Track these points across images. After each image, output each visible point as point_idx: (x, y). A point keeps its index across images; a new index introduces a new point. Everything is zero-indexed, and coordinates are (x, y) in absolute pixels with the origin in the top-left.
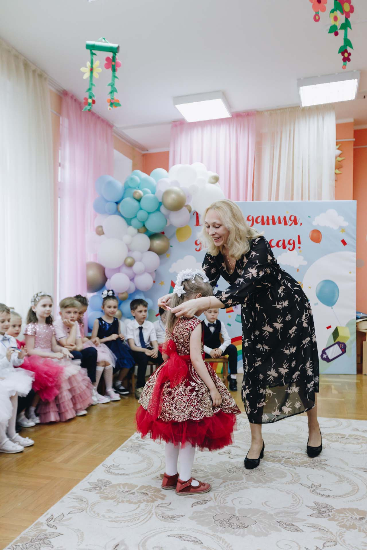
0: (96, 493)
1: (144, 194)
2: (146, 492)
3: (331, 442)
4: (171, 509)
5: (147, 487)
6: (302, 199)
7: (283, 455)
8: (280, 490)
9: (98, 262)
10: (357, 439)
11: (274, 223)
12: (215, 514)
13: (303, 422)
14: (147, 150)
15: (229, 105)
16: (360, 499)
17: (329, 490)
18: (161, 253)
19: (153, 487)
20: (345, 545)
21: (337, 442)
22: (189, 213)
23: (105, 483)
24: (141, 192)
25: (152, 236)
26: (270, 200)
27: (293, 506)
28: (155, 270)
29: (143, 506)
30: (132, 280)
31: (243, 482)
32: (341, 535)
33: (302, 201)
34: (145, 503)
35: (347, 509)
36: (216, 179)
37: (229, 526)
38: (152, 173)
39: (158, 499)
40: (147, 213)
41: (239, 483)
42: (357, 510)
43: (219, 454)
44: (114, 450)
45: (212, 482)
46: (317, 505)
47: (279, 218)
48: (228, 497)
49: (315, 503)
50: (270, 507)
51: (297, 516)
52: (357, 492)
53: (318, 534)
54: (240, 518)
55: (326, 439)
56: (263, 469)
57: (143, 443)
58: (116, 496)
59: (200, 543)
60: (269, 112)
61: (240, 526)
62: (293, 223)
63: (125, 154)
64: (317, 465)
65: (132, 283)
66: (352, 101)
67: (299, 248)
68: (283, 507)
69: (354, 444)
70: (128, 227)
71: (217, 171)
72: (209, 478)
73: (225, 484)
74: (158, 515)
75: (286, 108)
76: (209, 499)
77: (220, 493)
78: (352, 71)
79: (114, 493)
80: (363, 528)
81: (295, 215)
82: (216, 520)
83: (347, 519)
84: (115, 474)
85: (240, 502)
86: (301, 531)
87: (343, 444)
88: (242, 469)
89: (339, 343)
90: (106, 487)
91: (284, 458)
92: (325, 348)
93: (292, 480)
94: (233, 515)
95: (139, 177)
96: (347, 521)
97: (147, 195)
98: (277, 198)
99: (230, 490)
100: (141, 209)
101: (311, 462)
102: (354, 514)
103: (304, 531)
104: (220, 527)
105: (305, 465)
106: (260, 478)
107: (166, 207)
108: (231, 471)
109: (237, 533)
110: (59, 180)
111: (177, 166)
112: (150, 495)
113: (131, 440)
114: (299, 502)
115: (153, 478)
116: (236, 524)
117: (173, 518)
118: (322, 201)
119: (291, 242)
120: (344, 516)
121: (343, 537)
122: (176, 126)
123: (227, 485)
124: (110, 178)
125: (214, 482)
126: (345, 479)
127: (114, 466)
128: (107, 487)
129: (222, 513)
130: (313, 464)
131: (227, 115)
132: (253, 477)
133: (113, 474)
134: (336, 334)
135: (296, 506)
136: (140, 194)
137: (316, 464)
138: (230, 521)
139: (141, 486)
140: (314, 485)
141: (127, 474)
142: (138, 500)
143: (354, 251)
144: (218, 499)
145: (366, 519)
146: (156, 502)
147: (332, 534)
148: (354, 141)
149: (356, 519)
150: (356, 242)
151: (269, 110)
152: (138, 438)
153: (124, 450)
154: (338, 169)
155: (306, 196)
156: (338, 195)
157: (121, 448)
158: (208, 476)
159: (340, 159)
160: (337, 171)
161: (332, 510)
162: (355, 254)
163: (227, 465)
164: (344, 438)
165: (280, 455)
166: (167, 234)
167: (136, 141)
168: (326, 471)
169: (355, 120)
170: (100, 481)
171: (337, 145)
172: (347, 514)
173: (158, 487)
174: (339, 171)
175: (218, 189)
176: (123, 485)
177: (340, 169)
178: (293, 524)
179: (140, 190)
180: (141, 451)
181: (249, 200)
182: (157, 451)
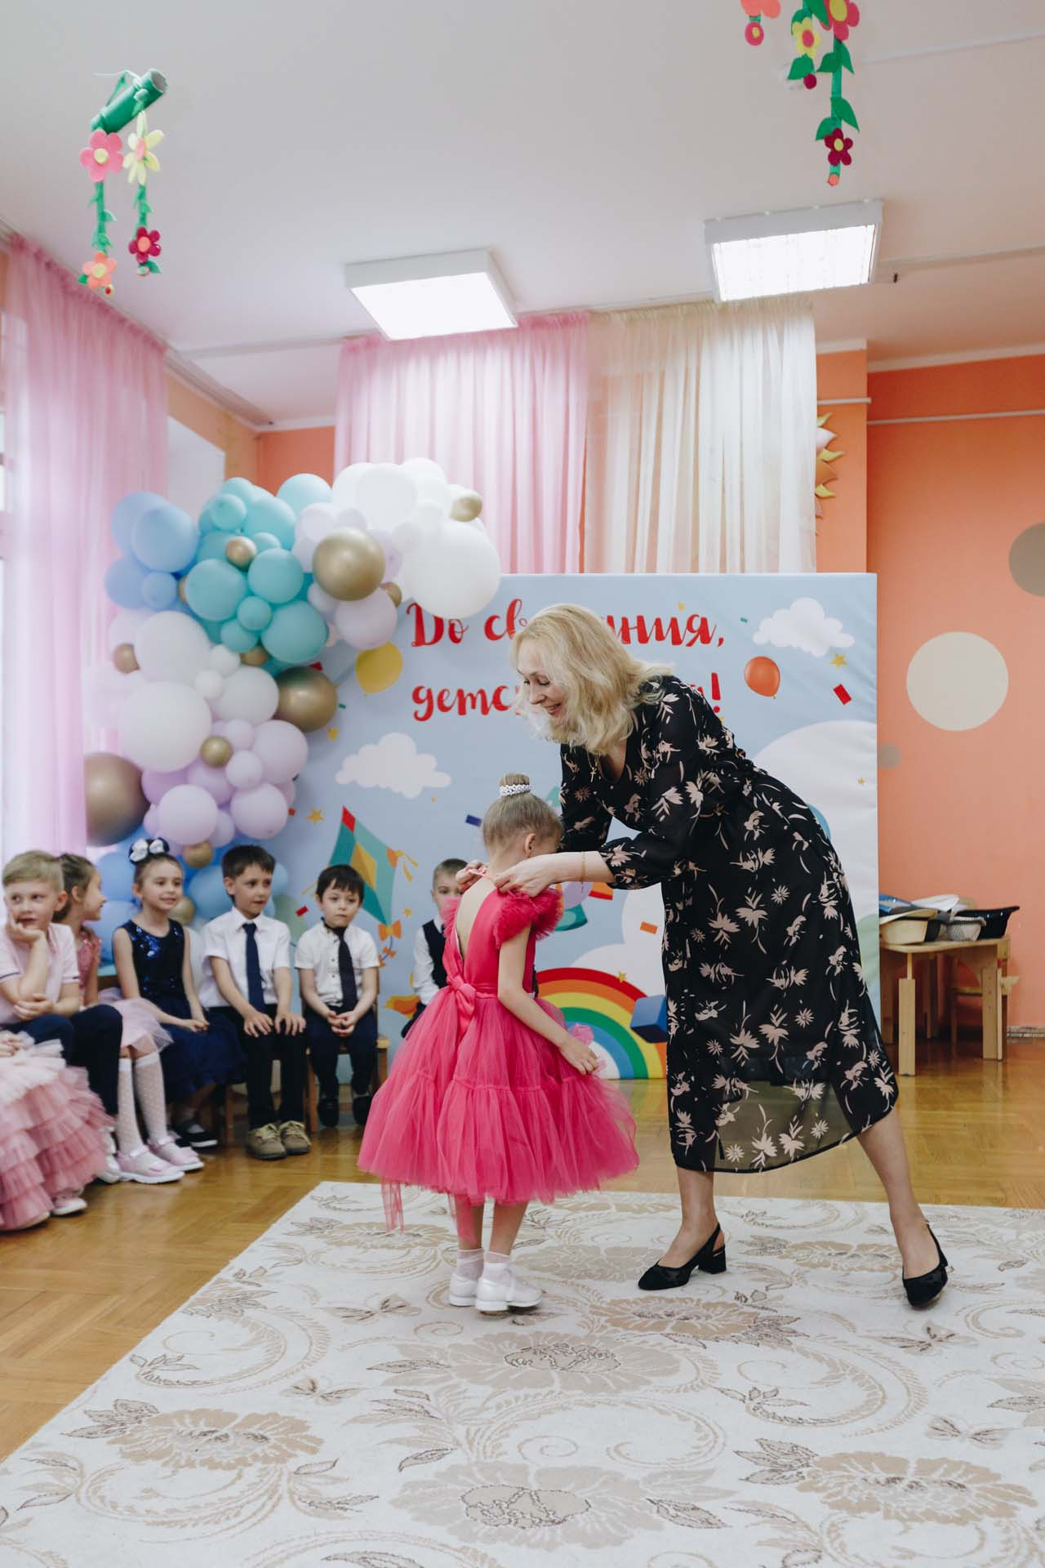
0: (109, 1443)
1: (260, 551)
2: (261, 1432)
3: (806, 1268)
4: (336, 1480)
5: (268, 1416)
6: (723, 569)
7: (670, 1308)
8: (661, 1412)
9: (120, 753)
10: (882, 1256)
11: (643, 639)
12: (469, 1489)
13: (729, 1213)
14: (271, 423)
15: (509, 291)
16: (888, 1425)
17: (801, 1404)
18: (312, 725)
19: (285, 1418)
20: (846, 1559)
21: (826, 1266)
22: (393, 607)
23: (136, 1411)
24: (249, 543)
25: (285, 676)
26: (633, 571)
27: (699, 1453)
28: (294, 776)
29: (251, 1473)
30: (224, 805)
31: (552, 1392)
32: (834, 1530)
33: (723, 575)
34: (259, 1465)
35: (852, 1456)
36: (473, 509)
37: (510, 1521)
38: (284, 489)
39: (299, 1452)
40: (268, 607)
41: (540, 1394)
42: (880, 1458)
44: (166, 1314)
45: (462, 1396)
46: (768, 1449)
47: (658, 622)
48: (507, 1436)
49: (760, 1442)
50: (629, 1459)
51: (708, 1483)
52: (880, 1407)
53: (768, 1531)
54: (539, 1494)
55: (793, 1261)
56: (611, 1351)
57: (254, 1288)
58: (171, 1445)
60: (625, 316)
61: (541, 1520)
62: (699, 640)
63: (202, 434)
65: (224, 815)
66: (860, 288)
68: (669, 1459)
69: (872, 1270)
70: (212, 647)
71: (477, 483)
72: (450, 1383)
73: (500, 1399)
74: (296, 1497)
75: (675, 306)
76: (452, 1446)
77: (483, 1428)
78: (860, 202)
79: (165, 1439)
80: (898, 1507)
81: (702, 615)
82: (471, 1506)
83: (850, 1485)
84: (168, 1383)
85: (541, 1450)
86: (720, 1525)
87: (843, 1273)
88: (551, 1353)
90: (140, 1422)
91: (673, 1319)
93: (696, 1379)
94: (523, 1489)
95: (246, 500)
96: (850, 1489)
97: (267, 552)
98: (651, 566)
99: (513, 1415)
100: (250, 593)
101: (750, 1327)
102: (871, 1469)
103: (727, 1523)
104: (481, 1525)
105: (733, 1334)
106: (604, 1378)
107: (324, 588)
108: (517, 1361)
109: (533, 1541)
111: (359, 469)
112: (273, 1441)
113: (220, 1281)
114: (715, 1442)
115: (284, 1391)
116: (531, 1515)
117: (341, 1505)
118: (779, 574)
120: (842, 1476)
121: (839, 1536)
122: (353, 350)
123: (506, 1402)
124: (158, 502)
125: (467, 1395)
126: (848, 1372)
127: (165, 1360)
128: (143, 1424)
129: (488, 1483)
130: (757, 1330)
131: (506, 321)
132: (583, 1375)
133: (162, 1383)
135: (705, 1455)
136: (247, 550)
137: (766, 1330)
138: (512, 1506)
139: (248, 1417)
140: (759, 1392)
141: (205, 1382)
142: (237, 1456)
143: (870, 720)
144: (478, 1444)
145: (905, 1483)
146: (291, 1460)
147: (810, 1530)
148: (868, 405)
149: (878, 1483)
150: (875, 691)
151: (626, 311)
152: (240, 1275)
153: (197, 1313)
154: (824, 484)
155: (734, 559)
156: (825, 558)
157: (189, 1306)
158: (450, 1378)
159: (828, 455)
160: (823, 491)
161: (810, 1461)
162: (874, 727)
163: (507, 1342)
164: (845, 1253)
165: (660, 1309)
166: (330, 670)
167: (236, 395)
168: (793, 1351)
169: (869, 344)
170: (122, 1405)
171: (819, 415)
172: (851, 1470)
173: (298, 1416)
174: (827, 489)
175: (481, 536)
176: (192, 1414)
177: (828, 485)
178: (698, 1506)
179: (248, 536)
180: (250, 1312)
181: (571, 572)
182: (297, 1313)
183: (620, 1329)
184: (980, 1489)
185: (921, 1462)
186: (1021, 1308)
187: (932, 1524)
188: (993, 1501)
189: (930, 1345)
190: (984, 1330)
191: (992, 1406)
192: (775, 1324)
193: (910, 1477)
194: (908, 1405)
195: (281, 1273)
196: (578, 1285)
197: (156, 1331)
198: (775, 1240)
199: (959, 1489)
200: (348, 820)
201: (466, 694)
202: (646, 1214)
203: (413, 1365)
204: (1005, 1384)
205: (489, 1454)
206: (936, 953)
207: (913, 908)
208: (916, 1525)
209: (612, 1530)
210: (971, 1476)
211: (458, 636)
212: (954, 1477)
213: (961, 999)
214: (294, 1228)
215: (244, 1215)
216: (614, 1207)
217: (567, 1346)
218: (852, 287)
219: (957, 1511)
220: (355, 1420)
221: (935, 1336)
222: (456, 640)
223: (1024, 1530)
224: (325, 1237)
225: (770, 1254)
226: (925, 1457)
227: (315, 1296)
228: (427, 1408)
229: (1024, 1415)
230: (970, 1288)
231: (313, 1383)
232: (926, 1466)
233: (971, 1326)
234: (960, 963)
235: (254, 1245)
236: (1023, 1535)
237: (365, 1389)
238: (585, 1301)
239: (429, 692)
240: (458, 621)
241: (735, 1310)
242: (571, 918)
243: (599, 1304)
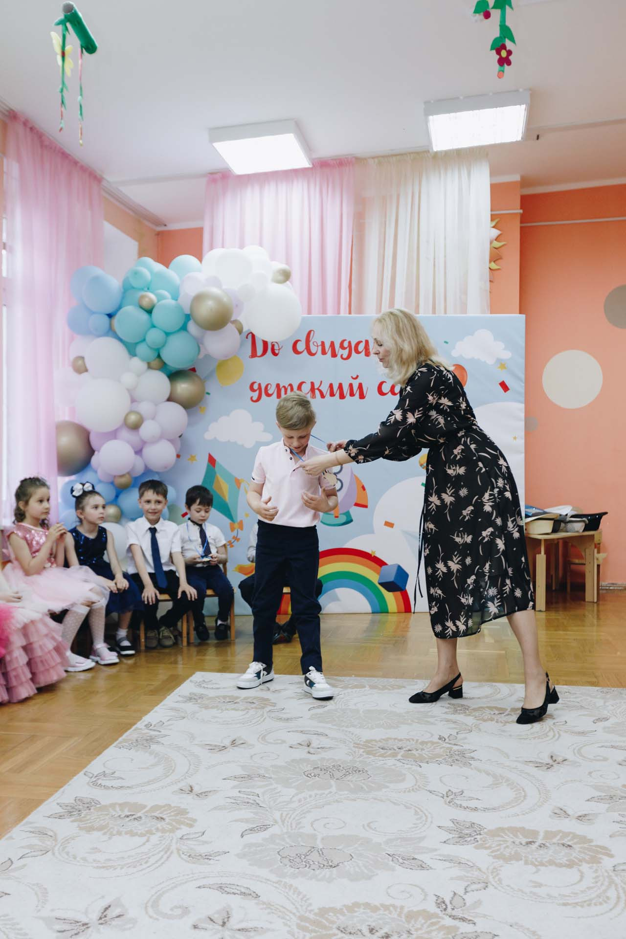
0: (73, 821)
1: (159, 301)
2: (161, 815)
3: (481, 722)
4: (204, 843)
5: (164, 806)
6: (434, 312)
7: (400, 744)
8: (394, 803)
9: (77, 421)
12: (282, 848)
14: (165, 225)
15: (307, 145)
16: (527, 811)
17: (477, 799)
18: (190, 405)
19: (175, 807)
20: (502, 887)
21: (492, 721)
22: (238, 334)
23: (88, 803)
24: (152, 296)
25: (174, 375)
28: (180, 435)
29: (154, 839)
30: (139, 452)
31: (331, 792)
32: (495, 871)
33: (434, 315)
34: (159, 834)
35: (506, 829)
36: (286, 276)
37: (306, 866)
38: (171, 265)
39: (182, 826)
40: (165, 335)
41: (324, 793)
42: (522, 830)
43: (291, 747)
44: (105, 749)
45: (278, 794)
46: (456, 825)
48: (305, 817)
49: (453, 821)
50: (376, 831)
51: (422, 844)
52: (522, 801)
53: (456, 871)
54: (324, 851)
55: (473, 717)
56: (366, 769)
57: (157, 733)
58: (108, 823)
59: (255, 896)
60: (376, 160)
61: (324, 865)
63: (124, 232)
64: (457, 760)
65: (138, 457)
66: (516, 143)
68: (399, 831)
70: (131, 358)
71: (288, 262)
72: (273, 787)
73: (300, 796)
74: (181, 852)
75: (405, 154)
76: (272, 823)
77: (291, 812)
78: (517, 91)
79: (105, 819)
80: (533, 858)
82: (283, 857)
83: (505, 845)
84: (106, 787)
85: (324, 825)
86: (428, 868)
87: (502, 724)
88: (330, 770)
90: (90, 809)
91: (402, 750)
93: (416, 785)
94: (314, 848)
95: (150, 270)
96: (505, 848)
97: (164, 302)
99: (308, 805)
100: (154, 327)
101: (447, 755)
102: (517, 836)
103: (433, 867)
104: (289, 868)
105: (437, 760)
106: (361, 784)
107: (197, 323)
108: (310, 774)
109: (319, 877)
110: (4, 274)
111: (217, 252)
112: (167, 820)
114: (426, 821)
115: (174, 792)
116: (319, 863)
117: (208, 857)
118: (467, 315)
120: (500, 841)
121: (498, 874)
122: (214, 181)
123: (304, 798)
124: (98, 271)
125: (281, 794)
126: (504, 781)
127: (104, 774)
128: (92, 811)
129: (293, 844)
130: (451, 757)
131: (305, 163)
132: (349, 782)
133: (103, 787)
135: (421, 828)
136: (151, 300)
137: (457, 757)
138: (307, 857)
139: (152, 807)
140: (452, 792)
141: (128, 787)
142: (147, 829)
143: (520, 402)
144: (288, 822)
145: (537, 844)
146: (178, 831)
147: (480, 870)
148: (520, 213)
149: (521, 844)
150: (524, 385)
151: (377, 157)
152: (148, 726)
153: (123, 747)
154: (494, 262)
155: (440, 307)
156: (495, 306)
157: (119, 743)
158: (271, 784)
159: (497, 244)
160: (494, 266)
161: (482, 832)
162: (522, 406)
163: (305, 764)
164: (503, 713)
165: (395, 745)
166: (201, 372)
167: (145, 209)
168: (472, 769)
169: (523, 178)
170: (79, 800)
171: (492, 220)
172: (505, 837)
173: (183, 806)
174: (496, 264)
175: (291, 292)
176: (120, 805)
177: (497, 262)
178: (416, 858)
179: (152, 292)
180: (154, 747)
181: (344, 313)
182: (182, 747)
183: (370, 756)
184: (581, 848)
185: (547, 832)
186: (606, 744)
187: (553, 868)
188: (588, 855)
189: (552, 766)
190: (584, 757)
191: (588, 800)
192: (462, 754)
193: (540, 841)
194: (540, 800)
195: (172, 725)
196: (346, 731)
197: (99, 758)
198: (463, 705)
199: (569, 848)
200: (212, 461)
201: (281, 386)
202: (386, 691)
203: (250, 777)
204: (596, 788)
205: (294, 827)
206: (558, 539)
207: (545, 513)
208: (542, 868)
209: (366, 871)
210: (575, 840)
211: (277, 352)
212: (566, 841)
213: (573, 567)
214: (181, 699)
215: (151, 691)
216: (367, 686)
217: (340, 766)
218: (512, 143)
219: (567, 861)
220: (215, 808)
221: (555, 760)
222: (275, 354)
223: (606, 871)
224: (199, 704)
225: (459, 713)
226: (549, 830)
227: (192, 737)
228: (258, 801)
229: (607, 806)
230: (576, 733)
231: (191, 787)
232: (549, 835)
233: (577, 755)
234: (572, 546)
235: (156, 709)
236: (606, 874)
237: (221, 790)
238: (351, 740)
239: (260, 385)
240: (276, 342)
241: (439, 746)
242: (343, 519)
243: (358, 742)
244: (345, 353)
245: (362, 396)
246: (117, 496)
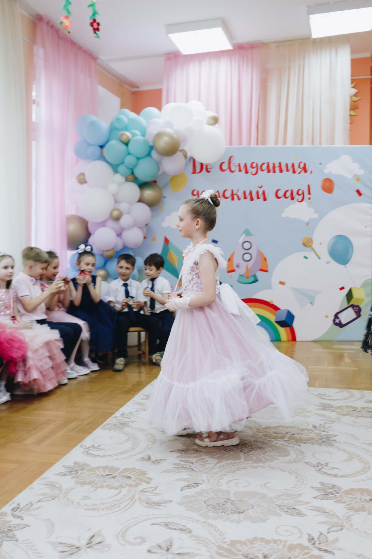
0: (72, 478)
1: (133, 137)
2: (129, 475)
3: (341, 416)
4: (158, 494)
5: (131, 469)
6: (313, 144)
7: (287, 430)
8: (282, 470)
9: (80, 214)
10: (370, 412)
11: (281, 171)
12: (207, 499)
13: (311, 394)
14: (138, 87)
15: (230, 35)
16: (370, 478)
17: (337, 469)
18: (152, 204)
19: (138, 470)
20: (353, 530)
21: (348, 415)
22: (184, 159)
23: (82, 466)
24: (128, 134)
25: (143, 185)
26: (277, 144)
27: (296, 487)
28: (145, 224)
29: (125, 491)
30: (119, 235)
31: (240, 462)
32: (348, 518)
33: (312, 146)
34: (128, 488)
35: (356, 489)
36: (215, 121)
37: (223, 512)
38: (142, 113)
39: (143, 483)
40: (136, 159)
41: (235, 463)
42: (367, 491)
44: (94, 429)
45: (206, 463)
46: (323, 486)
47: (287, 165)
48: (223, 479)
49: (321, 483)
50: (270, 489)
51: (300, 499)
52: (367, 471)
53: (322, 518)
54: (234, 501)
55: (335, 413)
56: (264, 447)
57: (128, 420)
58: (95, 480)
59: (189, 531)
61: (235, 511)
62: (303, 171)
63: (111, 90)
64: (324, 442)
65: (119, 239)
67: (309, 199)
68: (285, 489)
69: (366, 417)
70: (114, 174)
71: (217, 111)
72: (201, 458)
73: (220, 464)
74: (141, 500)
75: (295, 40)
76: (201, 482)
77: (214, 475)
79: (93, 477)
81: (304, 162)
82: (208, 506)
83: (355, 501)
84: (95, 456)
85: (235, 484)
86: (304, 515)
87: (355, 418)
88: (239, 447)
89: (353, 306)
90: (83, 470)
91: (288, 435)
92: (337, 311)
93: (296, 458)
94: (228, 499)
95: (128, 118)
97: (135, 138)
98: (285, 143)
99: (225, 471)
100: (129, 154)
101: (318, 438)
102: (364, 495)
103: (306, 514)
104: (212, 513)
105: (311, 441)
106: (260, 457)
107: (157, 151)
108: (226, 450)
109: (231, 519)
110: (34, 119)
111: (171, 105)
112: (133, 478)
113: (115, 417)
114: (303, 483)
115: (138, 459)
116: (231, 509)
117: (158, 504)
118: (335, 146)
119: (300, 192)
120: (352, 498)
121: (350, 521)
122: (169, 59)
123: (222, 465)
124: (93, 118)
126: (355, 457)
127: (93, 447)
128: (85, 471)
129: (215, 497)
130: (321, 440)
131: (229, 47)
132: (252, 456)
133: (92, 456)
134: (349, 296)
135: (299, 488)
136: (128, 137)
137: (324, 440)
138: (223, 506)
139: (124, 470)
140: (321, 464)
141: (108, 456)
142: (119, 484)
143: (370, 203)
144: (212, 482)
146: (140, 486)
147: (338, 518)
148: (371, 79)
149: (366, 500)
152: (123, 415)
153: (106, 428)
154: (353, 110)
155: (317, 140)
156: (354, 139)
157: (104, 426)
158: (201, 456)
159: (355, 99)
160: (352, 113)
161: (339, 491)
162: (371, 206)
164: (356, 410)
165: (283, 431)
166: (159, 183)
167: (125, 77)
168: (334, 448)
169: (371, 54)
170: (77, 463)
171: (352, 83)
172: (355, 495)
173: (143, 469)
174: (354, 112)
175: (219, 131)
176: (103, 467)
177: (355, 110)
178: (295, 508)
179: (129, 131)
180: (126, 429)
181: (253, 145)
182: (144, 429)
183: (267, 438)
192: (328, 437)
195: (138, 414)
197: (90, 435)
198: (329, 405)
200: (167, 241)
203: (188, 451)
205: (215, 485)
209: (262, 516)
211: (209, 170)
214: (144, 397)
215: (125, 391)
217: (247, 444)
220: (165, 471)
222: (208, 172)
225: (327, 410)
228: (192, 467)
231: (149, 457)
235: (128, 403)
237: (168, 459)
238: (254, 427)
239: (197, 192)
240: (209, 164)
241: (313, 432)
242: (252, 279)
243: (259, 428)
244: (254, 170)
245: (265, 199)
246: (105, 264)
